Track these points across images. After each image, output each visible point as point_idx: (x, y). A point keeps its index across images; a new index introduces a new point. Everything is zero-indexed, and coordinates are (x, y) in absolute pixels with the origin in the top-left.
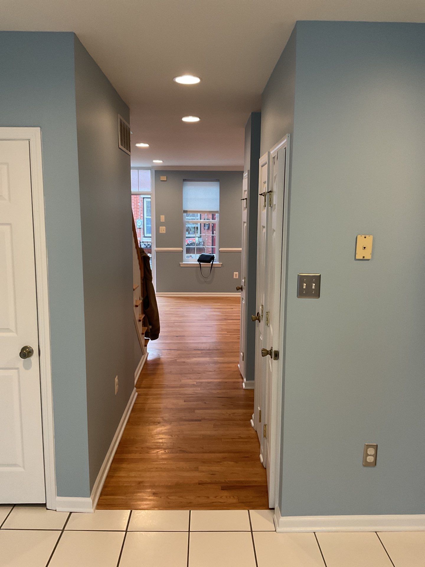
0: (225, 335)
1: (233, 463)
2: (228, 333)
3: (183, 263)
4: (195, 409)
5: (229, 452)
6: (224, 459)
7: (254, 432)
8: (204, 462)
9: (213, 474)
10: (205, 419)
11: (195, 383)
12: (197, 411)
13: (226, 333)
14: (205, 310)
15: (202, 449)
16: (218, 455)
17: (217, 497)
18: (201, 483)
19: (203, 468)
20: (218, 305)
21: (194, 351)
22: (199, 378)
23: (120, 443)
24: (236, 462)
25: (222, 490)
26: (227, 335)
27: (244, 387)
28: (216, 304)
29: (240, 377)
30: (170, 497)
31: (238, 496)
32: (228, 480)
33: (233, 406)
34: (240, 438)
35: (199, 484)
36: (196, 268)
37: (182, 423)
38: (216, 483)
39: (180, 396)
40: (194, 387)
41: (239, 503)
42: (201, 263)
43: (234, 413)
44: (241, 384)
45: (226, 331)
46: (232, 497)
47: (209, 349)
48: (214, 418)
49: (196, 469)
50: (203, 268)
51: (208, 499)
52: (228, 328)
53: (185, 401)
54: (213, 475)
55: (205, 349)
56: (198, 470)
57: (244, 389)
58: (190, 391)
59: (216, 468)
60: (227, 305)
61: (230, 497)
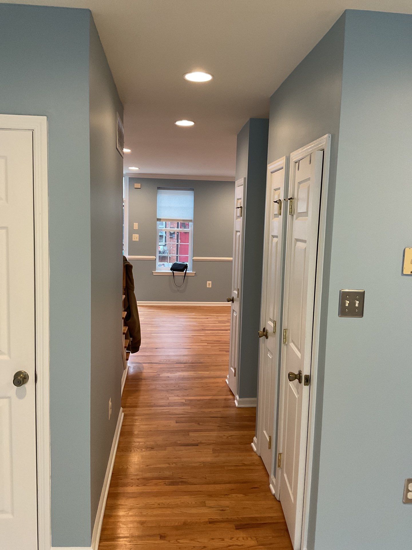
0: (205, 347)
1: (241, 495)
2: (208, 345)
3: (156, 271)
4: (189, 431)
5: (236, 482)
6: (232, 491)
7: (258, 458)
8: (211, 495)
9: (222, 510)
10: (202, 443)
11: (184, 401)
12: (191, 434)
13: (206, 344)
14: (180, 320)
15: (205, 480)
16: (223, 486)
17: (233, 539)
18: (212, 522)
19: (211, 503)
20: (193, 315)
21: (177, 364)
22: (188, 395)
23: (112, 473)
24: (245, 494)
25: (237, 530)
26: (208, 347)
27: (237, 404)
28: (190, 314)
29: (229, 393)
30: (180, 541)
31: (255, 537)
32: (241, 516)
33: (228, 427)
34: (245, 465)
35: (210, 523)
36: (169, 276)
37: (178, 448)
38: (228, 521)
39: (170, 416)
40: (183, 406)
41: (259, 545)
42: (174, 272)
43: (232, 436)
44: (233, 401)
45: (205, 342)
46: (249, 539)
47: (192, 362)
48: (212, 442)
49: (203, 504)
50: (176, 277)
51: (223, 541)
52: (208, 339)
53: (176, 423)
54: (223, 512)
55: (187, 362)
56: (206, 506)
57: (237, 408)
58: (179, 410)
59: (225, 502)
60: (202, 315)
61: (247, 539)
